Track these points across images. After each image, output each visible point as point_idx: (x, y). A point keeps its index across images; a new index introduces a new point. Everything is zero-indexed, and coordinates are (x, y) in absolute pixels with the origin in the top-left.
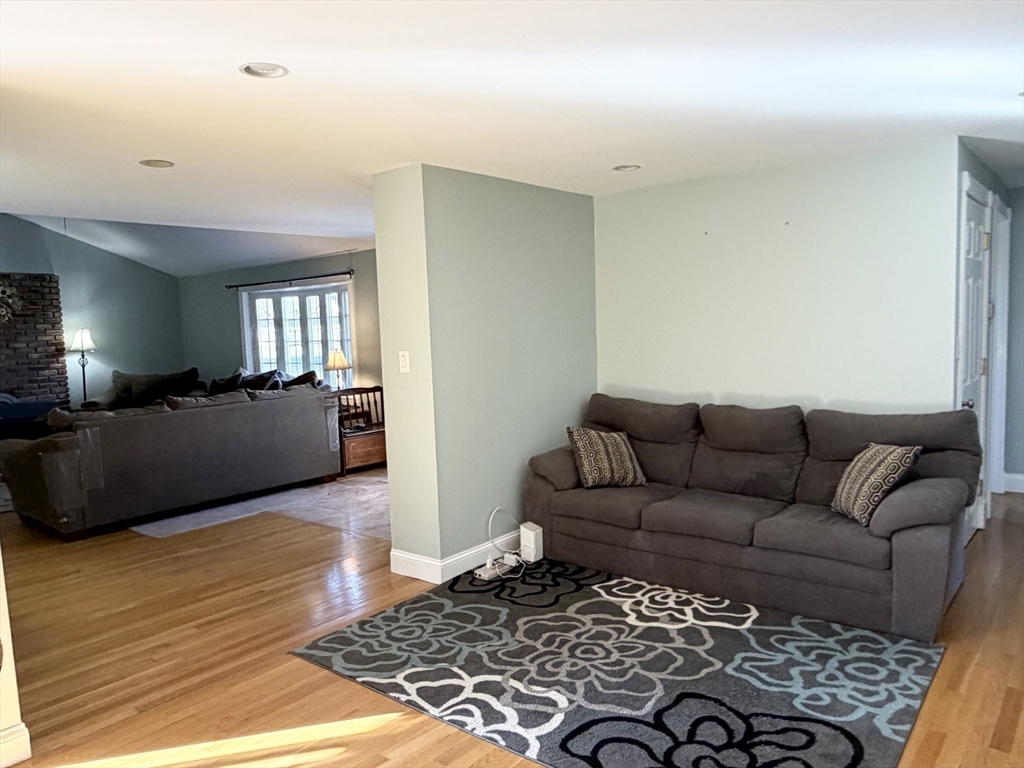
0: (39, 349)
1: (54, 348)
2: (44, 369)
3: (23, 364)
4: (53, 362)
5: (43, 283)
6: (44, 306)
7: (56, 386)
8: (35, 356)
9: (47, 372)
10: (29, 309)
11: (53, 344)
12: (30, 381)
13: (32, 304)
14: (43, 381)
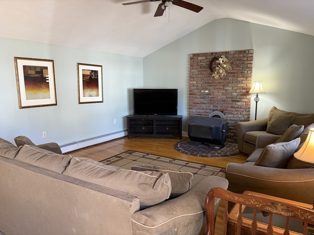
0: (238, 91)
1: (245, 90)
2: (239, 101)
3: (229, 98)
4: (244, 98)
5: (245, 55)
6: (243, 68)
7: (243, 111)
8: (235, 94)
9: (239, 103)
10: (235, 70)
11: (245, 89)
12: (232, 107)
13: (237, 67)
14: (237, 108)
